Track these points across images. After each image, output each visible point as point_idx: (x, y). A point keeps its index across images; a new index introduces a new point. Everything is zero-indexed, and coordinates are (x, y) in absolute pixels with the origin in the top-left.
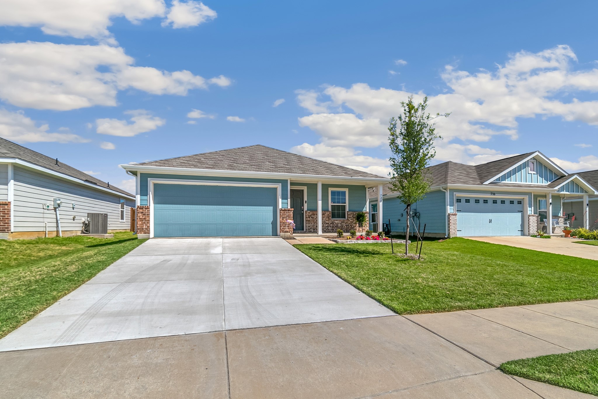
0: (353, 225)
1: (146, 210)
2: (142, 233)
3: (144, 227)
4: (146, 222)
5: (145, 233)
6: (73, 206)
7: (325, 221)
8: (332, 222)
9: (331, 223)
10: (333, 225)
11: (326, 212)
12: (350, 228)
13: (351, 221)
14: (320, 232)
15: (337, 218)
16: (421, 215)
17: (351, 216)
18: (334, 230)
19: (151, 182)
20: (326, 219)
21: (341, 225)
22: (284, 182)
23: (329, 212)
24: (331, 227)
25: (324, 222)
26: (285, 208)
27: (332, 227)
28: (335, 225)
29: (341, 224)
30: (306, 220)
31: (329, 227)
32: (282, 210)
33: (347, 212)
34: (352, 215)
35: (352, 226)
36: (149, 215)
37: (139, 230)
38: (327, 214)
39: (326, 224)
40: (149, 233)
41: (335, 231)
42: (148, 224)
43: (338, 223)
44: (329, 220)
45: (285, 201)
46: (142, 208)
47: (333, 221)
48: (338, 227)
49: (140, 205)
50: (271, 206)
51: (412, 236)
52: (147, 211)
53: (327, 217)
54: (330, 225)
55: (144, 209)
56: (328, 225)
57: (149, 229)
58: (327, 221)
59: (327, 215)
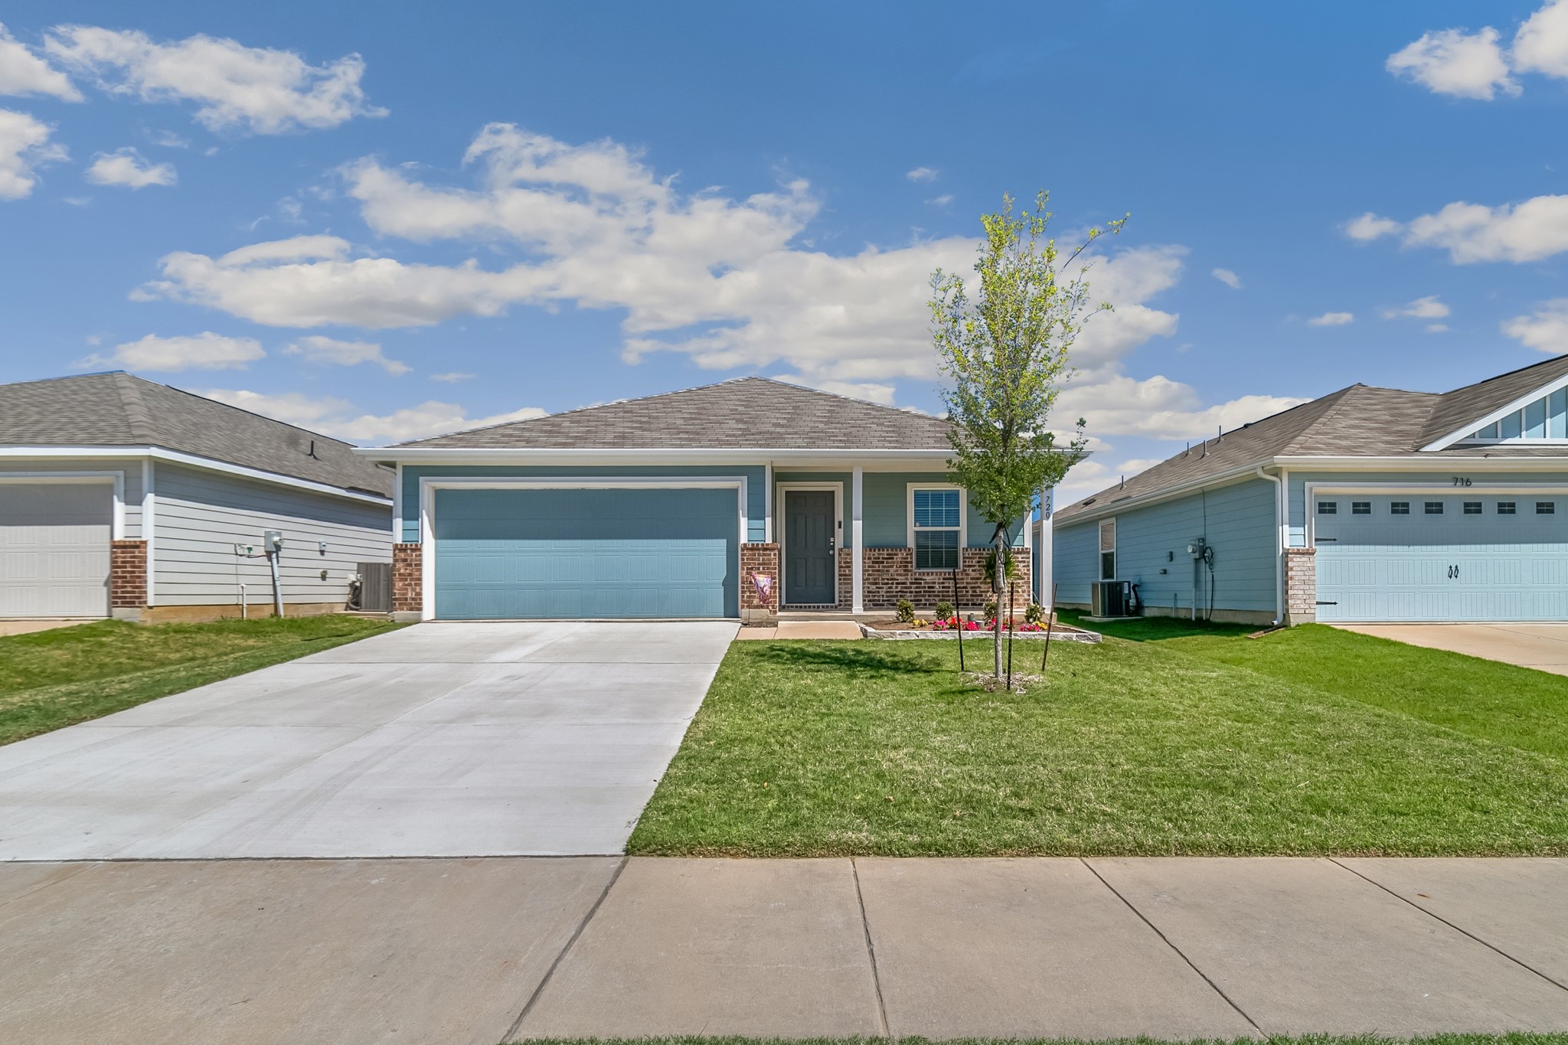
0: (980, 587)
1: (414, 554)
2: (405, 609)
3: (410, 595)
4: (413, 583)
5: (411, 610)
6: (320, 547)
7: (895, 577)
8: (916, 579)
9: (911, 583)
10: (917, 588)
11: (898, 552)
12: (972, 596)
13: (973, 574)
14: (858, 608)
15: (933, 567)
16: (1218, 557)
17: (974, 561)
18: (923, 602)
19: (427, 488)
20: (897, 571)
21: (943, 587)
22: (753, 473)
23: (905, 550)
24: (911, 592)
25: (892, 579)
26: (755, 543)
27: (916, 592)
28: (925, 587)
29: (943, 583)
30: (840, 575)
31: (906, 592)
32: (748, 549)
33: (963, 549)
34: (977, 560)
35: (978, 590)
36: (420, 565)
37: (397, 603)
38: (900, 556)
39: (897, 584)
40: (420, 609)
41: (925, 604)
42: (418, 588)
43: (934, 583)
44: (907, 575)
45: (757, 523)
46: (405, 550)
47: (917, 576)
48: (934, 592)
49: (403, 541)
50: (722, 538)
51: (1193, 619)
52: (416, 556)
53: (900, 567)
54: (911, 588)
55: (409, 551)
56: (902, 588)
57: (421, 599)
58: (900, 575)
59: (902, 558)
